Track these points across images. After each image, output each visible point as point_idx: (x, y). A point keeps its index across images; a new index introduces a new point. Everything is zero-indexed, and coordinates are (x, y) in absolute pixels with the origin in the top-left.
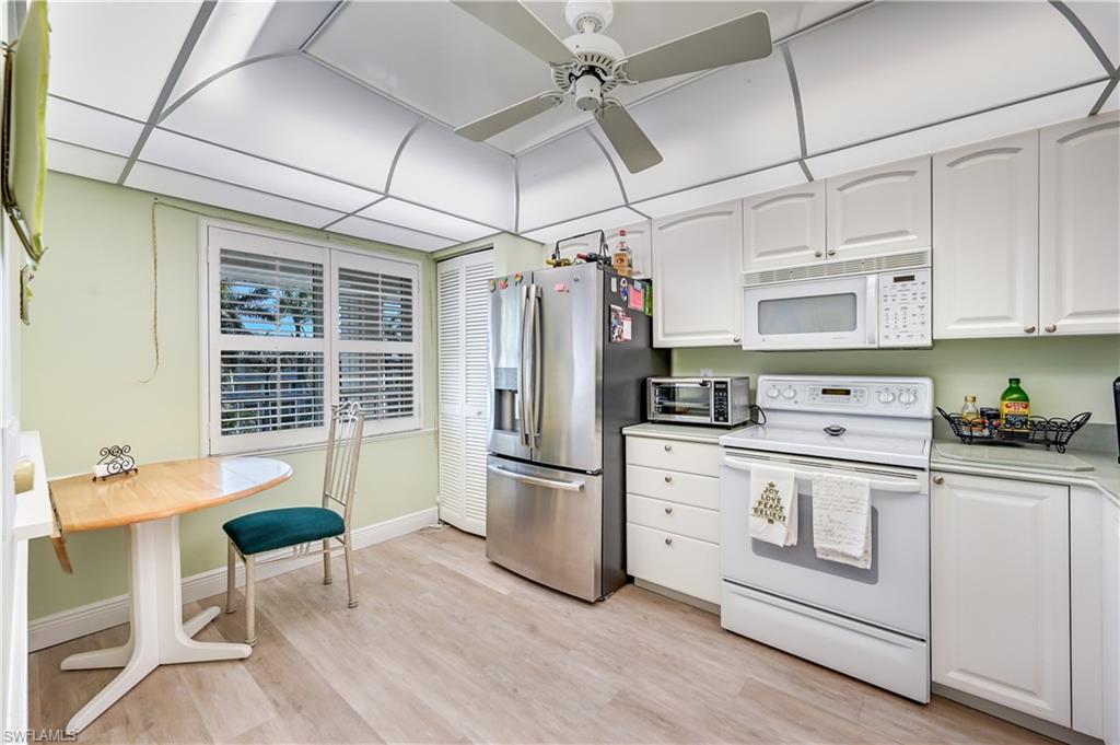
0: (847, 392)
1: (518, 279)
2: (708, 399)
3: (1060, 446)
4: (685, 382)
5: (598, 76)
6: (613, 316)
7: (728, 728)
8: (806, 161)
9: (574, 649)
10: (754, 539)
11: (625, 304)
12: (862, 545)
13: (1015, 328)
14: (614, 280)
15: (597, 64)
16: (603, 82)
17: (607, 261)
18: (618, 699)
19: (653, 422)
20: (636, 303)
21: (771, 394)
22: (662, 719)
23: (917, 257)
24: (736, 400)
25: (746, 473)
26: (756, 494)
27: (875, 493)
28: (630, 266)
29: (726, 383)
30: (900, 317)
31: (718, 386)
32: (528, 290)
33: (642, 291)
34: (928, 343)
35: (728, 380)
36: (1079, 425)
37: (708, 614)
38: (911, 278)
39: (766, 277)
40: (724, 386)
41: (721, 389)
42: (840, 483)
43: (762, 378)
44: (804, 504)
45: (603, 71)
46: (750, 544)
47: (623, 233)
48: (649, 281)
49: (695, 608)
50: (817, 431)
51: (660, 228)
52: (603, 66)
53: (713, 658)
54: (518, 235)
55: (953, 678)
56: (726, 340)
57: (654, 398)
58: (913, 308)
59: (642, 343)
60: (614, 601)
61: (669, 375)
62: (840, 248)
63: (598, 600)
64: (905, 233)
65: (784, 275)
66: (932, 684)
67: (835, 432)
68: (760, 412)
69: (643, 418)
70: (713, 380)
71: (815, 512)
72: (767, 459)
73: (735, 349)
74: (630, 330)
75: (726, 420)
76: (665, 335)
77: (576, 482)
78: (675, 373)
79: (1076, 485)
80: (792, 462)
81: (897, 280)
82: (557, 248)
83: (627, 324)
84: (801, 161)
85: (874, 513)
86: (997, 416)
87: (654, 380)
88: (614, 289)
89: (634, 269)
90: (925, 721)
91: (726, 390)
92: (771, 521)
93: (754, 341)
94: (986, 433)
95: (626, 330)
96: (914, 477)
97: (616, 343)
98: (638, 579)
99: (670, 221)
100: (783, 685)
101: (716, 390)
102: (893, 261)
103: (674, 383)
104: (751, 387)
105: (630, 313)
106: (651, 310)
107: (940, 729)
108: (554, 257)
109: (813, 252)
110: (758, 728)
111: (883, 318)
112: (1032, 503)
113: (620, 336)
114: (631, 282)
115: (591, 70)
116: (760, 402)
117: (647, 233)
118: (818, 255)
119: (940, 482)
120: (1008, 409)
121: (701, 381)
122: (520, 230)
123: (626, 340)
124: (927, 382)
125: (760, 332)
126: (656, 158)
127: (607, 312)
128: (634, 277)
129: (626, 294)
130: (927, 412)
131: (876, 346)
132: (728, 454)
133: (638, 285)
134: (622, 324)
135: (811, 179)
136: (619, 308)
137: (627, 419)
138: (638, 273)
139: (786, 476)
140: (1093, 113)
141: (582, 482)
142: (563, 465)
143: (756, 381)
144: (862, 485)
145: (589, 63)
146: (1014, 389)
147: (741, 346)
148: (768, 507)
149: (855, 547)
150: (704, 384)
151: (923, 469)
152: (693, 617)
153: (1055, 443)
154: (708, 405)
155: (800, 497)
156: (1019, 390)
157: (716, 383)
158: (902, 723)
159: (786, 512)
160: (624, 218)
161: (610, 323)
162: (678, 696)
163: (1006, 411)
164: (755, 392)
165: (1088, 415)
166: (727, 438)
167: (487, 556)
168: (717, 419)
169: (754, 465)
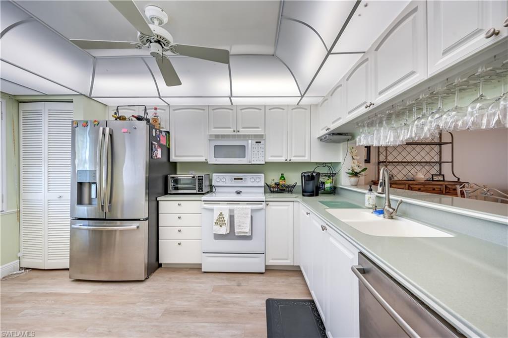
0: (242, 179)
1: (96, 123)
2: (195, 183)
3: (291, 192)
4: (183, 176)
5: (161, 45)
6: (153, 147)
7: (210, 304)
8: (232, 98)
9: (138, 302)
10: (215, 234)
11: (158, 142)
12: (249, 228)
13: (282, 159)
14: (154, 130)
15: (162, 41)
16: (163, 47)
17: (148, 120)
18: (165, 312)
19: (171, 194)
20: (163, 142)
21: (217, 180)
22: (185, 311)
23: (261, 136)
24: (206, 183)
25: (212, 210)
26: (216, 218)
27: (252, 211)
28: (160, 124)
29: (202, 176)
30: (257, 154)
31: (199, 178)
32: (104, 130)
33: (165, 136)
34: (264, 163)
35: (203, 175)
36: (295, 186)
37: (196, 269)
38: (260, 142)
39: (217, 136)
40: (202, 178)
41: (200, 179)
42: (243, 209)
43: (214, 174)
44: (232, 218)
45: (164, 44)
46: (213, 236)
47: (156, 109)
48: (168, 132)
49: (190, 268)
50: (233, 193)
51: (174, 110)
52: (165, 42)
53: (201, 283)
54: (91, 98)
55: (271, 262)
56: (202, 159)
57: (171, 184)
58: (260, 152)
59: (165, 159)
60: (153, 277)
61: (176, 173)
62: (241, 130)
63: (146, 279)
64: (258, 128)
65: (223, 136)
66: (266, 266)
67: (238, 193)
68: (213, 188)
69: (166, 193)
70: (197, 175)
71: (235, 220)
72: (219, 204)
73: (205, 163)
74: (160, 153)
75: (203, 191)
76: (176, 156)
77: (134, 225)
78: (178, 173)
79: (296, 201)
80: (228, 204)
81: (256, 142)
82: (117, 109)
83: (159, 151)
84: (230, 98)
85: (252, 217)
86: (279, 185)
87: (171, 176)
88: (154, 135)
89: (161, 126)
90: (264, 277)
91: (202, 179)
92: (221, 226)
93: (213, 160)
94: (277, 189)
95: (159, 153)
96: (261, 204)
97: (155, 159)
98: (164, 264)
99: (178, 108)
100: (226, 283)
101: (198, 179)
102: (256, 136)
103: (177, 177)
104: (211, 178)
105: (160, 146)
106: (169, 145)
107: (268, 278)
108: (115, 114)
109: (232, 130)
110: (220, 299)
111: (253, 155)
112: (286, 208)
113: (156, 156)
114: (161, 132)
115: (158, 42)
116: (214, 183)
117: (167, 110)
118: (234, 131)
119: (268, 205)
120: (282, 182)
121: (193, 176)
122: (93, 95)
123: (159, 158)
124: (263, 175)
125: (215, 157)
126: (179, 83)
127: (151, 144)
128: (161, 130)
129: (159, 137)
130: (263, 184)
131: (250, 163)
132: (205, 204)
133: (164, 134)
134: (157, 151)
135: (232, 104)
136: (156, 143)
137: (159, 194)
138: (163, 128)
139: (225, 208)
140: (298, 104)
141: (138, 225)
142: (120, 218)
143: (212, 175)
144: (249, 208)
145: (159, 38)
146: (282, 176)
147: (208, 162)
148: (220, 222)
149: (246, 229)
150: (194, 177)
151: (263, 201)
152: (190, 272)
153: (291, 191)
154: (195, 185)
155: (230, 216)
156: (283, 177)
157: (198, 176)
158: (258, 280)
159: (226, 222)
160: (157, 102)
161: (152, 150)
162: (189, 301)
163: (281, 183)
164: (212, 179)
165: (296, 183)
166: (204, 198)
167: (70, 278)
168: (199, 191)
169: (215, 206)
